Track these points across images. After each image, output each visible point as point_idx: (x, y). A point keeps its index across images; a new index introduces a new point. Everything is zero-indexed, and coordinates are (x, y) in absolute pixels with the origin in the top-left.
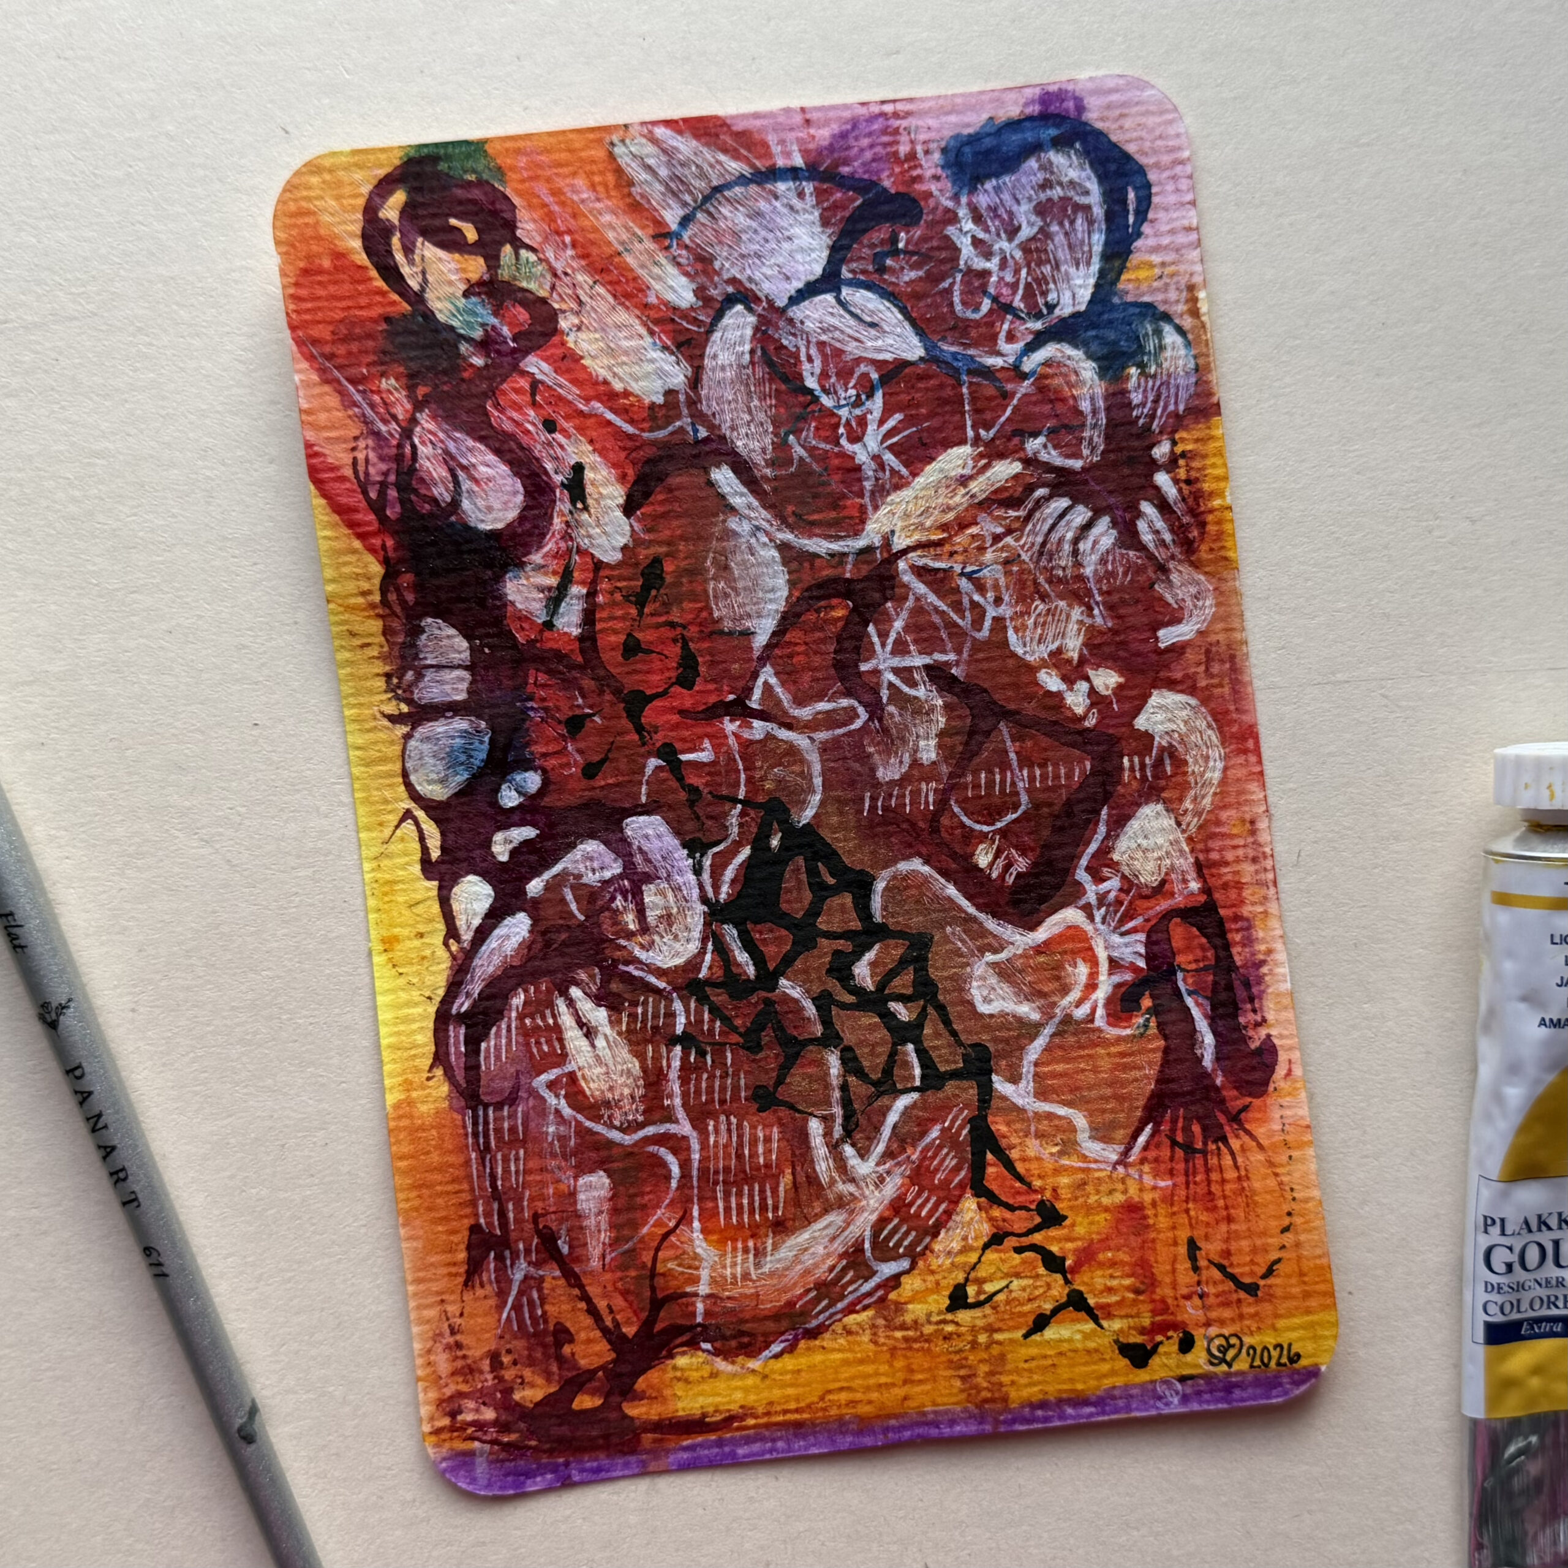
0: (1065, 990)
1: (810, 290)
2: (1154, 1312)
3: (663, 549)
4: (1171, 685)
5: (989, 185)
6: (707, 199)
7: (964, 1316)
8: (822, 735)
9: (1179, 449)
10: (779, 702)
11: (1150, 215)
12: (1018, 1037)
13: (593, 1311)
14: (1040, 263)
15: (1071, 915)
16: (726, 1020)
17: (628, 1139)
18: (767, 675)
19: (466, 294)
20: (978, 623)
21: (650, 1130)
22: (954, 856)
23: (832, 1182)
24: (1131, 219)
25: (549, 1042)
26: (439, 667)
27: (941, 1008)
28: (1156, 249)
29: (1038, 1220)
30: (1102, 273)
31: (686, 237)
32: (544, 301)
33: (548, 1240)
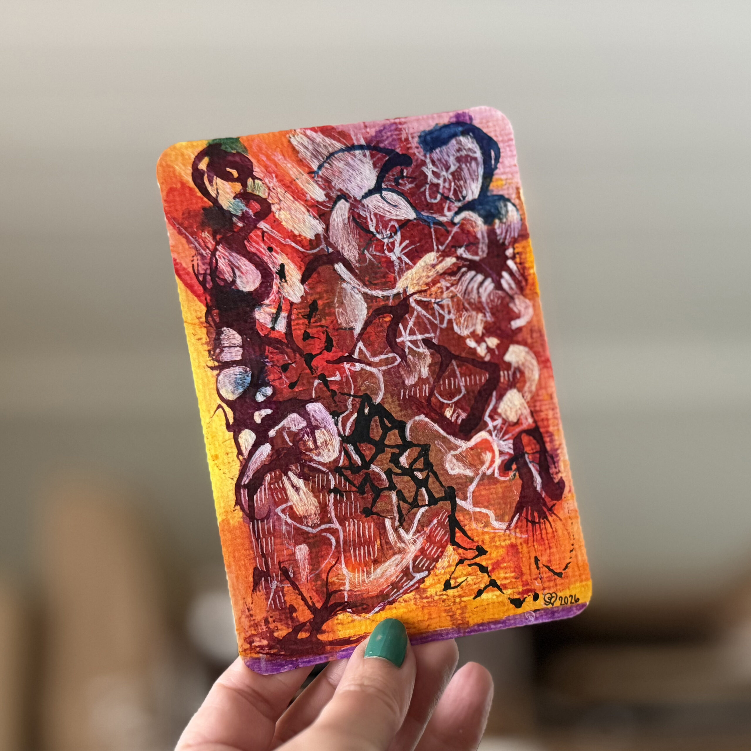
0: (482, 463)
1: (370, 193)
2: (523, 586)
3: (317, 296)
4: (518, 343)
5: (438, 150)
6: (328, 158)
7: (450, 592)
8: (384, 368)
9: (516, 251)
10: (365, 356)
11: (501, 160)
12: (466, 482)
13: (304, 599)
14: (459, 180)
15: (483, 435)
16: (351, 483)
17: (315, 531)
18: (360, 344)
19: (234, 198)
20: (442, 322)
21: (323, 527)
22: (437, 413)
23: (396, 543)
24: (493, 162)
25: (281, 493)
26: (230, 347)
27: (435, 474)
28: (503, 173)
29: (477, 553)
30: (483, 183)
31: (320, 173)
32: (265, 200)
33: (285, 572)
